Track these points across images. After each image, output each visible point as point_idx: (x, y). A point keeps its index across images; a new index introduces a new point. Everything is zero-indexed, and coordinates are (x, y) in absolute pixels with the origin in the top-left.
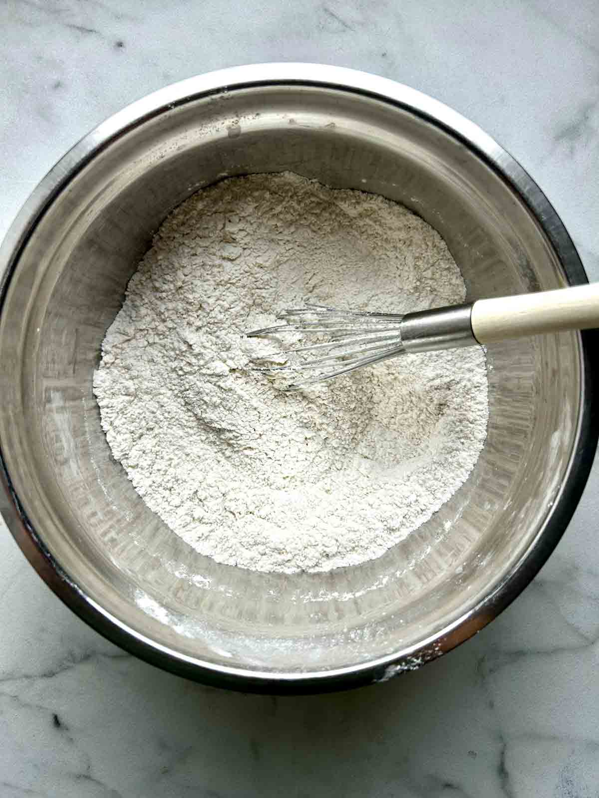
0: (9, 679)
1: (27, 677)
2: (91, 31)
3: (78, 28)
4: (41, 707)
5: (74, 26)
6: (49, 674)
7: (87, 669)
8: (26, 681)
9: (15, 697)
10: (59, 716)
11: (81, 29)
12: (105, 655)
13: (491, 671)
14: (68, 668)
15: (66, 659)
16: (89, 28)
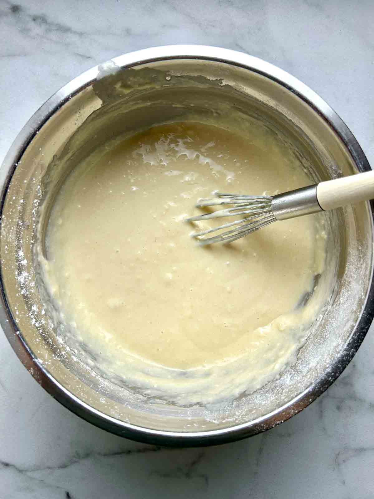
0: (38, 470)
1: (49, 468)
2: (89, 58)
3: (81, 55)
4: (58, 487)
5: (78, 54)
6: (64, 466)
7: (87, 463)
8: (49, 471)
9: (42, 481)
10: (69, 493)
11: (82, 56)
12: (99, 454)
13: (344, 461)
14: (76, 462)
15: (74, 457)
16: (88, 56)
